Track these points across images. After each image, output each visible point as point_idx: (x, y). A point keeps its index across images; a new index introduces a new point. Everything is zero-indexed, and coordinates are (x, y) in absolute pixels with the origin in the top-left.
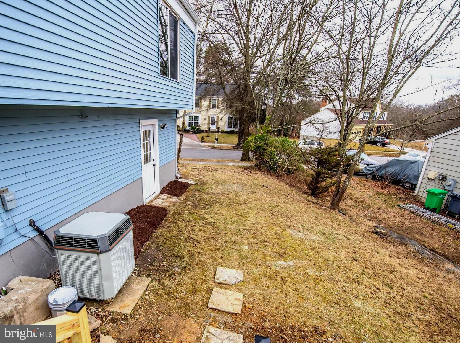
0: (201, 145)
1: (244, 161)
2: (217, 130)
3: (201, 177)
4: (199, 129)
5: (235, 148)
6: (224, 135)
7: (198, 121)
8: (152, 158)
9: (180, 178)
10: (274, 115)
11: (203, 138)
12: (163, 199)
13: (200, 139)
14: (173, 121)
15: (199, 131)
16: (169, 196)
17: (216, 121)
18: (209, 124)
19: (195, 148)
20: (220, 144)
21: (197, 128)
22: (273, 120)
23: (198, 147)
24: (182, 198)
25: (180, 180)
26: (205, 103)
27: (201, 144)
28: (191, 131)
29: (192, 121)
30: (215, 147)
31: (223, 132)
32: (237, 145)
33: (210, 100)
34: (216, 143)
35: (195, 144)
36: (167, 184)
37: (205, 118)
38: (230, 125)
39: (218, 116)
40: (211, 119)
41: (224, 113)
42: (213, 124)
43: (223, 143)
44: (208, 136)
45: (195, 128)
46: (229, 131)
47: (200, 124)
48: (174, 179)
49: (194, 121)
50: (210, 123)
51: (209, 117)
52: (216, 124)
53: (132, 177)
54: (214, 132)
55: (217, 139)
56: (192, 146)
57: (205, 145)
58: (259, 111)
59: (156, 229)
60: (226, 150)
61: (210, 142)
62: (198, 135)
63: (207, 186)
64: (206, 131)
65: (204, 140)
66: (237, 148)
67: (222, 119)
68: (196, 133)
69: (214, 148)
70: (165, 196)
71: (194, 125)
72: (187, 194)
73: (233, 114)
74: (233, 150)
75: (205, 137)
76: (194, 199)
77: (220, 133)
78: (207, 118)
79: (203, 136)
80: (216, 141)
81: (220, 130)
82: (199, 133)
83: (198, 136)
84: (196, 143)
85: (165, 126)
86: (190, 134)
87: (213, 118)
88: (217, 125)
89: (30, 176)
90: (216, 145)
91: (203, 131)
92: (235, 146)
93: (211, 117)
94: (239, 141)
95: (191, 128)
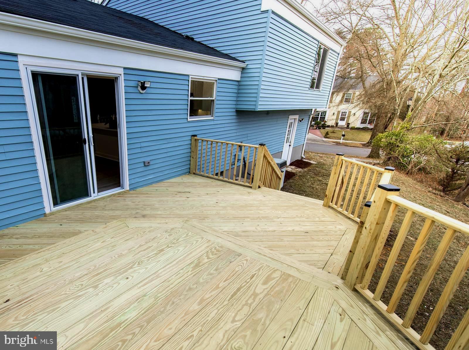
0: (323, 141)
1: (372, 158)
2: (346, 126)
3: (322, 161)
4: (324, 124)
5: (365, 146)
6: (354, 132)
7: (325, 116)
8: (290, 141)
9: (304, 159)
10: (417, 112)
11: (327, 133)
12: (292, 168)
13: (324, 135)
14: (308, 117)
15: (324, 126)
16: (296, 167)
17: (347, 116)
18: (337, 119)
19: (316, 143)
20: (347, 140)
21: (323, 123)
22: (415, 117)
23: (321, 142)
24: (306, 170)
25: (304, 160)
26: (338, 98)
27: (324, 139)
28: (315, 126)
29: (318, 116)
30: (340, 144)
31: (353, 128)
32: (368, 143)
33: (344, 94)
34: (342, 139)
35: (317, 139)
36: (295, 161)
37: (334, 113)
38: (364, 121)
39: (351, 111)
40: (340, 114)
41: (357, 108)
42: (342, 119)
43: (351, 140)
44: (333, 132)
45: (320, 123)
46: (362, 127)
47: (326, 119)
48: (300, 159)
49: (320, 116)
50: (339, 118)
51: (339, 112)
52: (346, 119)
53: (278, 149)
54: (342, 128)
55: (344, 136)
56: (314, 140)
57: (329, 141)
58: (401, 107)
59: (289, 180)
60: (353, 147)
61: (335, 138)
62: (322, 130)
63: (327, 166)
64: (332, 127)
65: (328, 136)
66: (367, 146)
67: (354, 114)
68: (320, 128)
69: (338, 144)
70: (293, 167)
71: (319, 120)
72: (309, 168)
73: (371, 109)
74: (362, 148)
75: (329, 133)
76: (315, 171)
77: (349, 130)
78: (336, 113)
79: (328, 132)
80: (342, 137)
81: (350, 126)
82: (324, 128)
83: (321, 132)
84: (319, 138)
85: (302, 120)
86: (313, 129)
87: (344, 114)
88: (348, 120)
89: (249, 138)
90: (341, 141)
91: (328, 126)
92: (365, 144)
93: (341, 112)
94: (371, 139)
95: (315, 123)
